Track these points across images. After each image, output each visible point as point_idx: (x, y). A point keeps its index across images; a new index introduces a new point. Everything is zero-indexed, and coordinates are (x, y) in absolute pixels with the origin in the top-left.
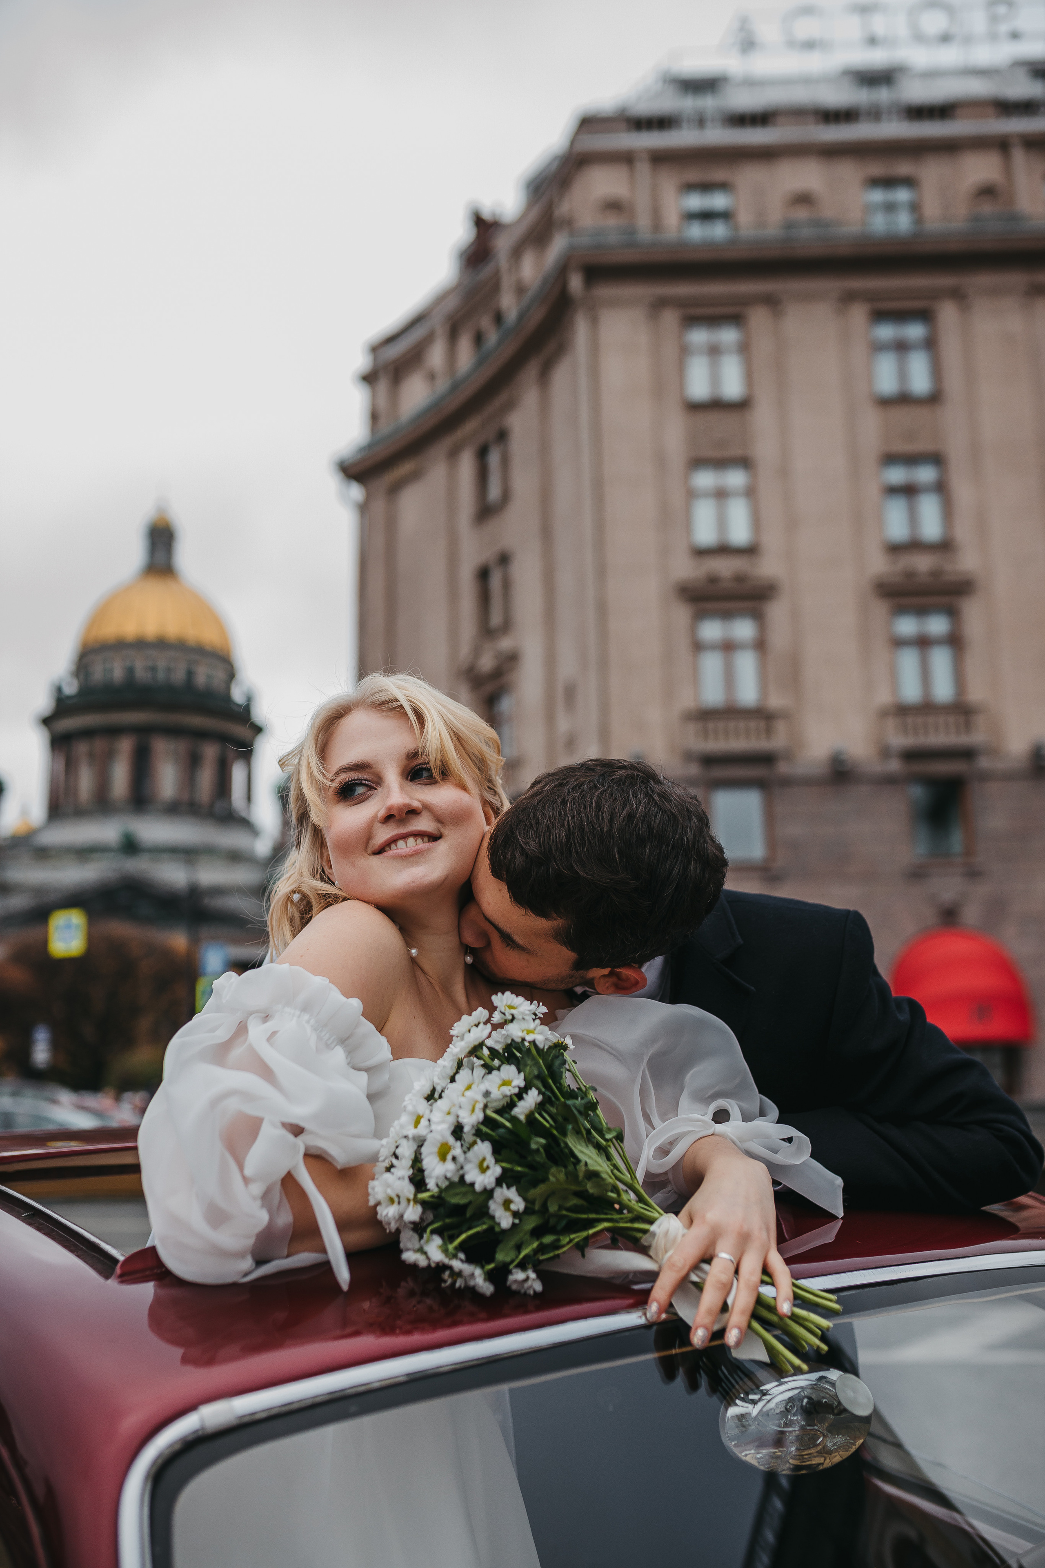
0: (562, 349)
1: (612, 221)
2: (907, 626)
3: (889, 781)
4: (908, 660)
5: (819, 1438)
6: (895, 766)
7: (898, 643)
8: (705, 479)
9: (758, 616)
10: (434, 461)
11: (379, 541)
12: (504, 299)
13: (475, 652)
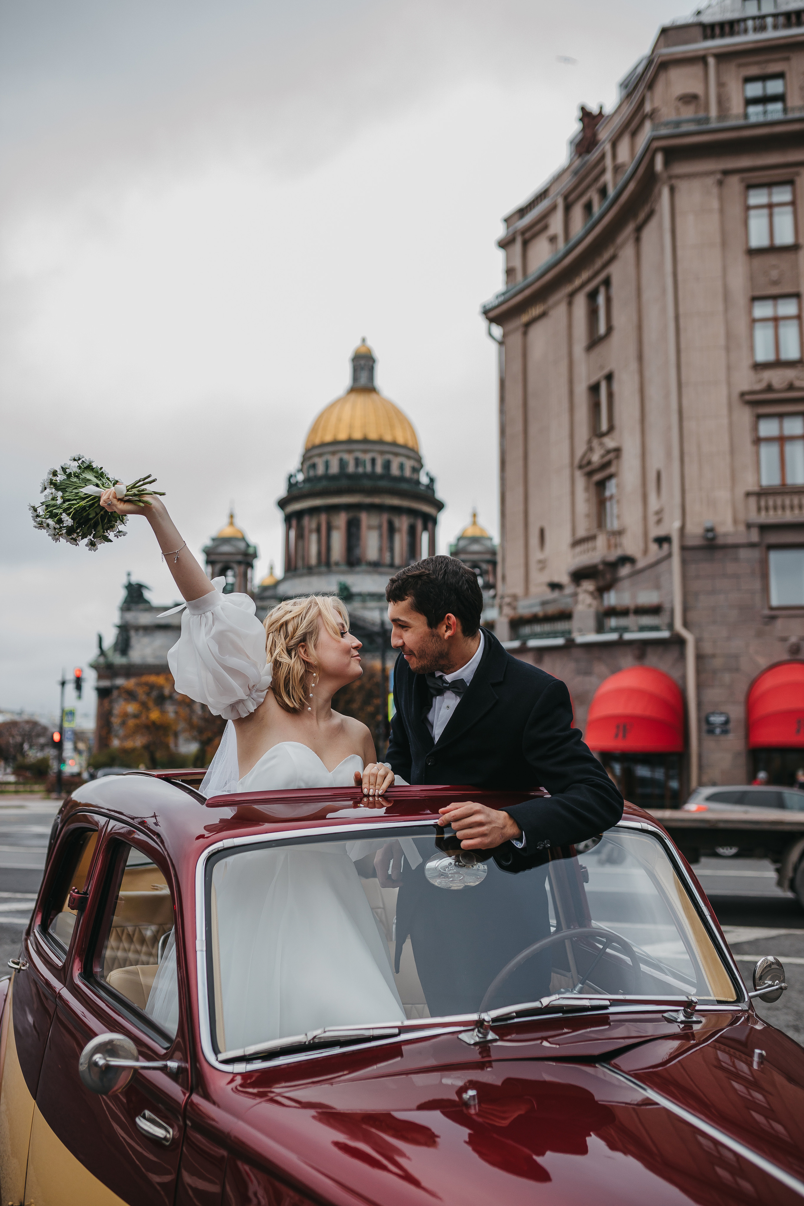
0: (652, 214)
1: (688, 113)
8: (762, 310)
10: (557, 304)
11: (517, 367)
12: (608, 177)
13: (590, 449)
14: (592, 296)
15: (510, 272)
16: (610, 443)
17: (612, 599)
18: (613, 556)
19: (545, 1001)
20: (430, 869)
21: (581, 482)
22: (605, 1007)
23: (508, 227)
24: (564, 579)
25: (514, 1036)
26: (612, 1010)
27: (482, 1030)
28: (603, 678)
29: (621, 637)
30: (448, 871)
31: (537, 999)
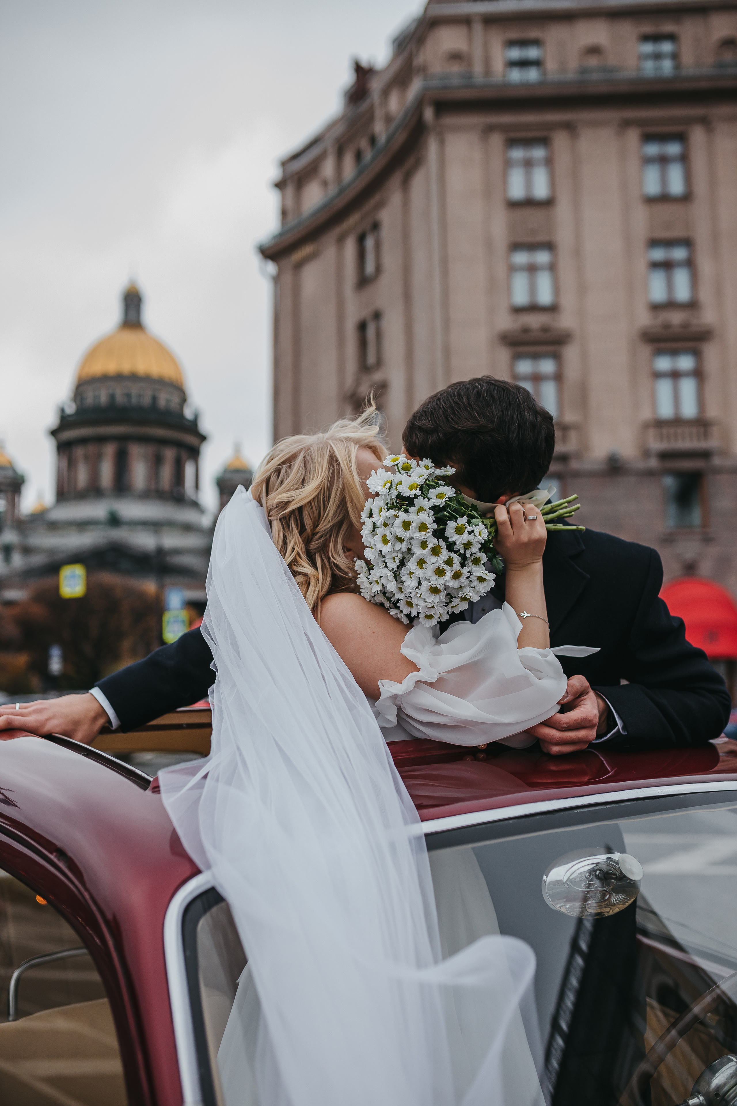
0: (418, 163)
1: (455, 68)
2: (664, 364)
3: (649, 474)
4: (664, 388)
5: (607, 895)
6: (653, 463)
7: (657, 375)
8: (521, 258)
9: (557, 357)
10: (327, 245)
11: (289, 302)
12: (379, 128)
13: (358, 382)
14: (361, 239)
15: (284, 213)
16: (377, 377)
23: (284, 170)
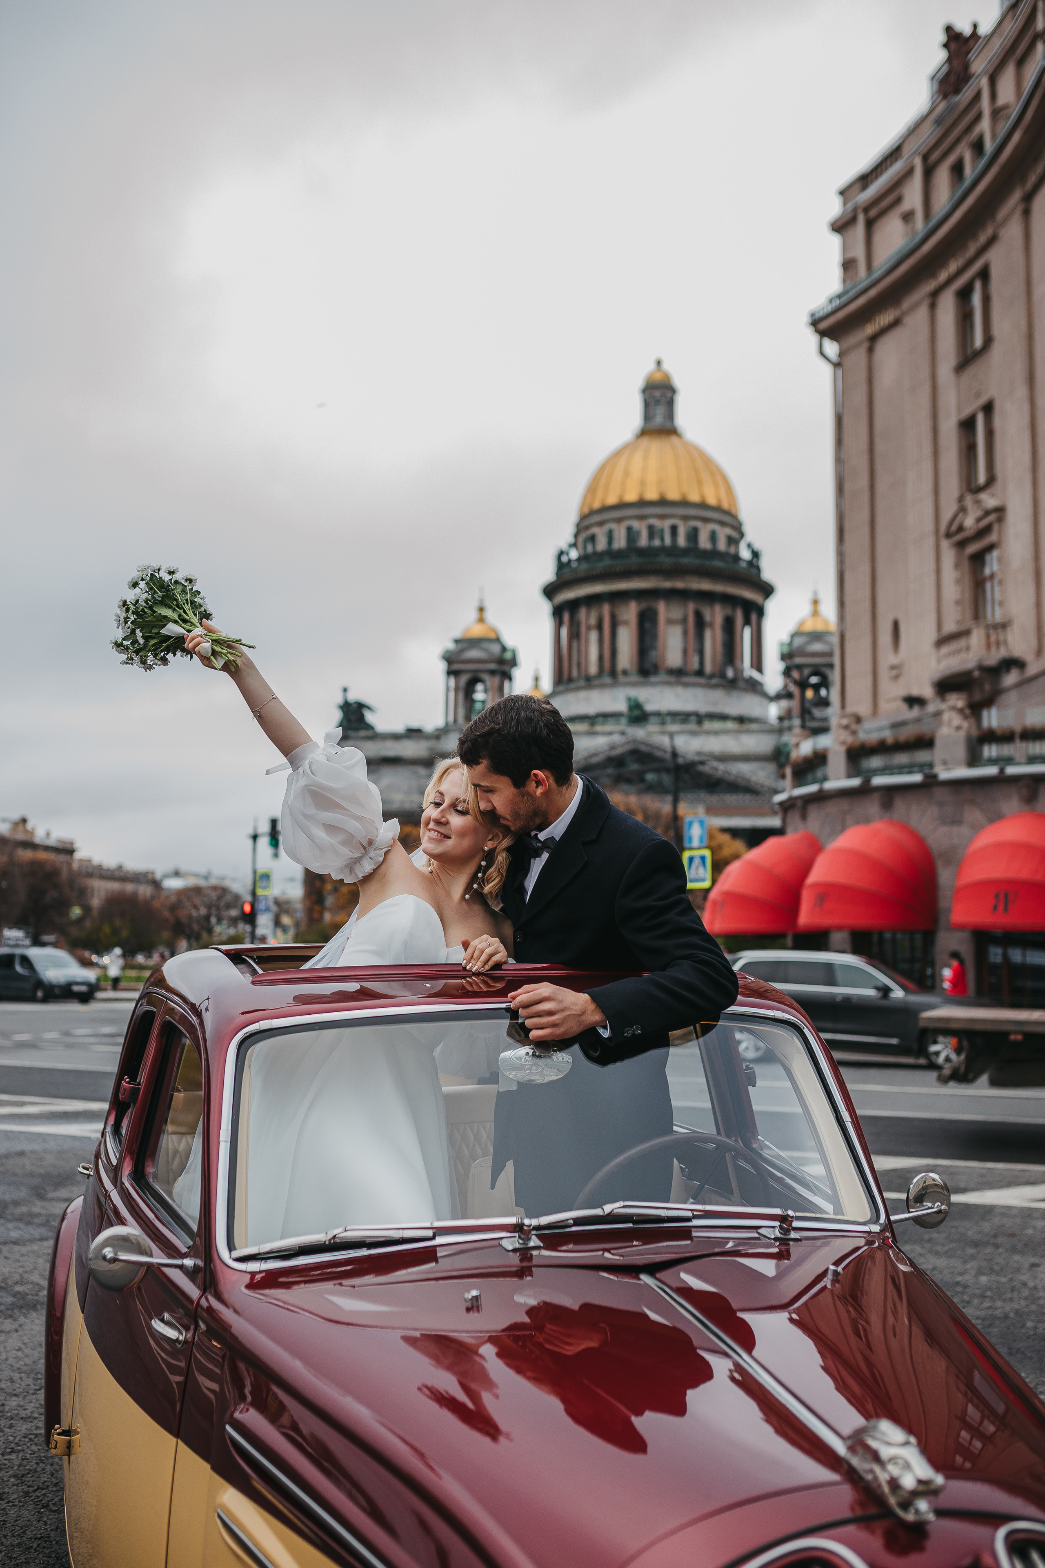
10: (914, 307)
11: (859, 397)
12: (985, 125)
13: (962, 510)
14: (964, 295)
15: (848, 265)
16: (989, 500)
17: (992, 719)
18: (993, 659)
19: (608, 1208)
20: (505, 1060)
21: (949, 555)
22: (688, 1219)
23: (845, 203)
24: (927, 691)
25: (571, 1246)
26: (695, 1222)
27: (522, 1236)
28: (977, 828)
29: (1002, 771)
30: (525, 1062)
31: (600, 1206)
